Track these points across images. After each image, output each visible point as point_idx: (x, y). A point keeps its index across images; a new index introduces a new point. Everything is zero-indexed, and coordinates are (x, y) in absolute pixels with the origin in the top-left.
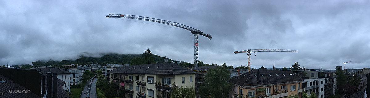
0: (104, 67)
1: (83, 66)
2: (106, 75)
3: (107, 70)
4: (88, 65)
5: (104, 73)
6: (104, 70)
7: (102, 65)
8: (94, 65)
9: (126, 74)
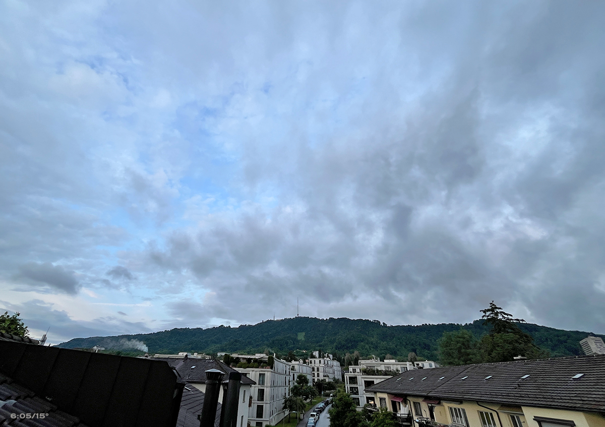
0: (351, 369)
1: (290, 361)
2: (363, 401)
3: (361, 380)
4: (305, 362)
5: (355, 391)
6: (353, 380)
7: (345, 365)
8: (322, 361)
9: (439, 400)
